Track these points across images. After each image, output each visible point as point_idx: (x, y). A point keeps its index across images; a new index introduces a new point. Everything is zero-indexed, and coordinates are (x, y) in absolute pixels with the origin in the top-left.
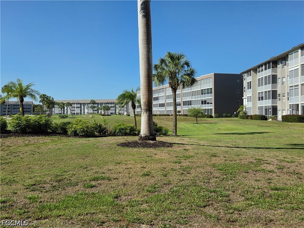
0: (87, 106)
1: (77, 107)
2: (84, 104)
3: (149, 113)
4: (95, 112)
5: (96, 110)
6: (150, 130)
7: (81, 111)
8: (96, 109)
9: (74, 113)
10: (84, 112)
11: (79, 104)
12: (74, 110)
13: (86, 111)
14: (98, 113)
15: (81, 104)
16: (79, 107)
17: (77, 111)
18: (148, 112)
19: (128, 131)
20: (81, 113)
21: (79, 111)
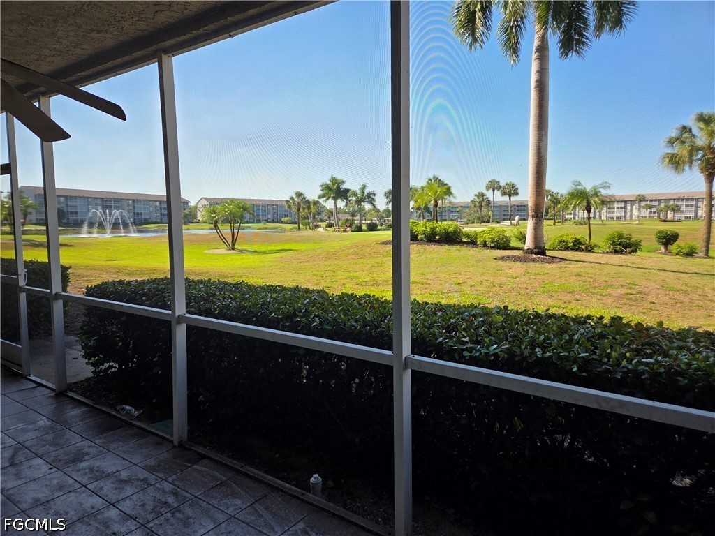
0: (637, 205)
1: (618, 208)
2: (632, 202)
3: (536, 220)
4: (652, 215)
5: (655, 212)
6: (535, 241)
7: (625, 213)
8: (653, 210)
9: (613, 218)
10: (631, 216)
11: (622, 201)
12: (613, 213)
13: (636, 213)
14: (659, 216)
15: (626, 202)
16: (622, 208)
17: (620, 213)
18: (534, 219)
19: (571, 245)
20: (625, 217)
21: (622, 215)
